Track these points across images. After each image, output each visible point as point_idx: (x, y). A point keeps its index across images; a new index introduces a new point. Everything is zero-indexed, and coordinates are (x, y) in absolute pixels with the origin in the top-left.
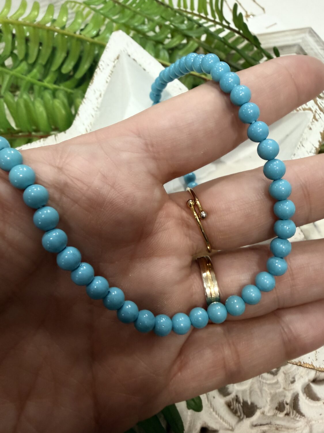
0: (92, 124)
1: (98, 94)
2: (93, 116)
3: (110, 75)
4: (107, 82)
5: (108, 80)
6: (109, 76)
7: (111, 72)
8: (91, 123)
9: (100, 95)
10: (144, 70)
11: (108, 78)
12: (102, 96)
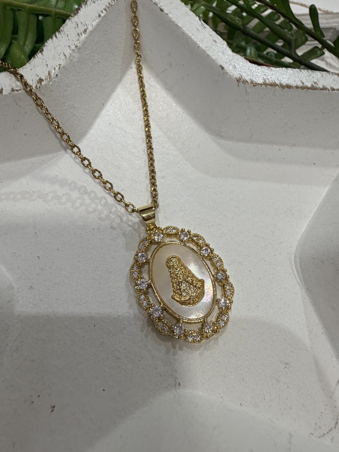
0: (61, 66)
2: (65, 56)
3: (107, 9)
4: (100, 16)
5: (102, 15)
7: (108, 5)
9: (85, 31)
10: (162, 10)
11: (102, 12)
12: (87, 31)
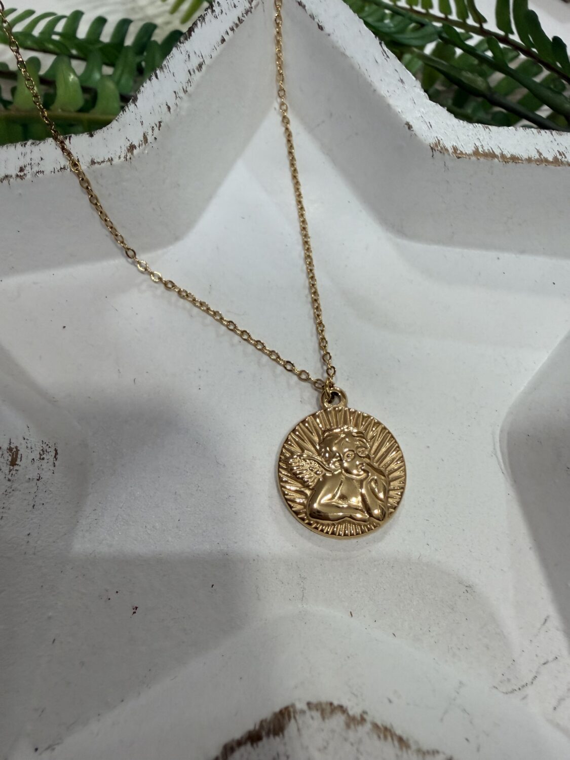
1: (195, 62)
2: (169, 108)
3: (234, 28)
4: (223, 40)
5: (226, 38)
6: (232, 29)
7: (237, 22)
8: (160, 122)
9: (200, 66)
10: (321, 28)
11: (227, 33)
12: (204, 67)
